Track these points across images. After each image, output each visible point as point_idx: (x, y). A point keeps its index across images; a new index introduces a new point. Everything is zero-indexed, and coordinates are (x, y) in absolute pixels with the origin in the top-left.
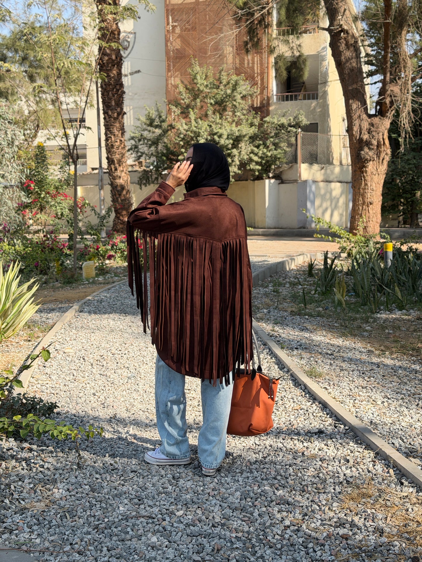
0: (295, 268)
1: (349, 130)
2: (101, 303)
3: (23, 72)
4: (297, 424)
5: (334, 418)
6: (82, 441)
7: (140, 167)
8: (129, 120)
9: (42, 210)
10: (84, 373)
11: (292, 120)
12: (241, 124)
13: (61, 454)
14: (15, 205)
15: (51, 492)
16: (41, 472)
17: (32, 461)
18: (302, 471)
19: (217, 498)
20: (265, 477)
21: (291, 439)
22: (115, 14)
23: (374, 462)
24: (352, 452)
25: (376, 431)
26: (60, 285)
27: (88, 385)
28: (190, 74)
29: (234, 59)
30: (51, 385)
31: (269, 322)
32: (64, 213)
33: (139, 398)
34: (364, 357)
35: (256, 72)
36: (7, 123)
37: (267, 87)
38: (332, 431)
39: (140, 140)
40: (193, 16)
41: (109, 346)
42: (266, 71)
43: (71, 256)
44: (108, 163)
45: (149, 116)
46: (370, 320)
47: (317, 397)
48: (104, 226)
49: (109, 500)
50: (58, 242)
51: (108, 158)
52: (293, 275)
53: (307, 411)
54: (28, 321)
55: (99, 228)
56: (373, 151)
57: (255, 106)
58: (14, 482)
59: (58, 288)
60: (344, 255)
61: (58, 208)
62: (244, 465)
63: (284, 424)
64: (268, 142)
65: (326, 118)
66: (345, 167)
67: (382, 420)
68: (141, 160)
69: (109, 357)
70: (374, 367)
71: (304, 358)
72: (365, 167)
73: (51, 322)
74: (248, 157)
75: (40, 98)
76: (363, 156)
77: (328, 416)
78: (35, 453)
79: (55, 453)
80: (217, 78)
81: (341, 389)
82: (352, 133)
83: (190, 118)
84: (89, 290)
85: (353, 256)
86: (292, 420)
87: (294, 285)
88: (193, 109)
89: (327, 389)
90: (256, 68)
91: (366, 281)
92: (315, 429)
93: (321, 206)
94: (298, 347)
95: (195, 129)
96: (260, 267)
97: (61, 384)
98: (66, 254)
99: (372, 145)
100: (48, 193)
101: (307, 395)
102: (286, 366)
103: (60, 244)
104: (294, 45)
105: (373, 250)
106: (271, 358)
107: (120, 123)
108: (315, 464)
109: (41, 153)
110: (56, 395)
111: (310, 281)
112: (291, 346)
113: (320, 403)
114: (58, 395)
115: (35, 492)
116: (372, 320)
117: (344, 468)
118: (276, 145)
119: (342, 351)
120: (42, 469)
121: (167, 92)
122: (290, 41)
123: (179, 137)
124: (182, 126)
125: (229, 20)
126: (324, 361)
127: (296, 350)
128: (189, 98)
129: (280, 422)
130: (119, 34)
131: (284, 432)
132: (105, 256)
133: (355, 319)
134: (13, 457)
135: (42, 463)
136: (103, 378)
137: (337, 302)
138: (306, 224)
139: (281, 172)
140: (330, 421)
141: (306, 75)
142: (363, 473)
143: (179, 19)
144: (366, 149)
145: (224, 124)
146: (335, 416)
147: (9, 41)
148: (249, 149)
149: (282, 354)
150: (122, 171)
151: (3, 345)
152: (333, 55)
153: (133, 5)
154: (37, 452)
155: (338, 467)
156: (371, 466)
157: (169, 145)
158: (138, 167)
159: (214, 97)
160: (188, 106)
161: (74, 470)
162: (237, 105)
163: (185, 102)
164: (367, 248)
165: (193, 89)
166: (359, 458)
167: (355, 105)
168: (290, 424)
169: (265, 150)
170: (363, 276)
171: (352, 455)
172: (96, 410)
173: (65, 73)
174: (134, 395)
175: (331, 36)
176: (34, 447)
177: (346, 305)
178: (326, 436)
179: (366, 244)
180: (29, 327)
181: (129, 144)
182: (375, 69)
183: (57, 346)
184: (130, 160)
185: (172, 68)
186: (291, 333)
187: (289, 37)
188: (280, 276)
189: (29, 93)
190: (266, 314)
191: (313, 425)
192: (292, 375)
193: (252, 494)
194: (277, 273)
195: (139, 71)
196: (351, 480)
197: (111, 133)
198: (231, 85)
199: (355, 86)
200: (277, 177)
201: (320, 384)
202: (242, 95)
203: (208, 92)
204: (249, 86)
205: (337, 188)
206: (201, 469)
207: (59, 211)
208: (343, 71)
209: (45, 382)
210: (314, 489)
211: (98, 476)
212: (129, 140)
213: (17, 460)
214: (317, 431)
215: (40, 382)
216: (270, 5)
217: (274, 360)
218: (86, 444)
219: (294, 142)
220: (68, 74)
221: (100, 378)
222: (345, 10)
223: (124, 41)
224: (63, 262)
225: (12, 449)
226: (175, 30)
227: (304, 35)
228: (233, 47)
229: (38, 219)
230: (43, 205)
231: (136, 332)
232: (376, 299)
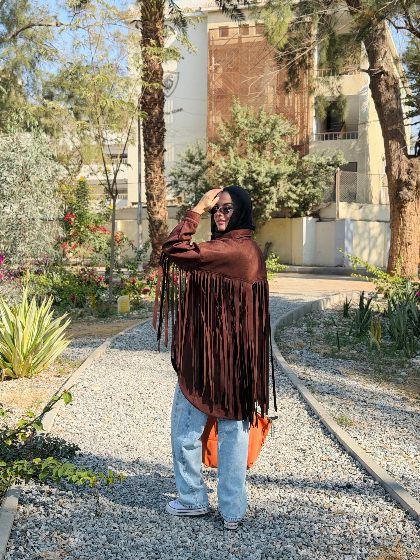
0: (331, 308)
1: (388, 169)
2: (133, 339)
3: (69, 109)
4: (324, 476)
5: (363, 471)
6: (103, 486)
7: (179, 203)
8: (170, 157)
9: (81, 243)
10: (110, 412)
11: (331, 159)
12: (280, 162)
13: (80, 500)
14: (52, 240)
15: (67, 541)
16: (58, 518)
17: (51, 506)
18: (328, 528)
19: (237, 555)
20: (288, 534)
21: (318, 492)
22: (158, 55)
23: (404, 522)
24: (381, 510)
25: (407, 488)
26: (94, 318)
27: (113, 425)
28: (231, 113)
29: (275, 99)
30: (76, 425)
31: (301, 364)
32: (102, 247)
33: (163, 441)
34: (398, 405)
35: (296, 111)
36: (49, 160)
37: (307, 127)
38: (361, 485)
39: (179, 176)
40: (235, 57)
41: (137, 385)
42: (306, 110)
43: (106, 289)
44: (147, 198)
45: (189, 153)
46: (405, 365)
47: (347, 448)
48: (141, 260)
49: (125, 553)
50: (95, 276)
51: (147, 194)
52: (328, 315)
53: (336, 462)
54: (60, 355)
55: (136, 262)
56: (412, 192)
57: (295, 144)
58: (30, 528)
59: (93, 321)
60: (381, 296)
61: (96, 241)
62: (267, 519)
63: (311, 475)
64: (307, 181)
65: (366, 157)
66: (384, 206)
67: (414, 475)
68: (180, 196)
69: (136, 397)
70: (408, 417)
71: (335, 404)
72: (404, 207)
73: (82, 357)
74: (286, 194)
75: (84, 134)
76: (401, 197)
77: (358, 469)
78: (54, 498)
79: (74, 498)
80: (257, 117)
81: (372, 439)
82: (391, 173)
83: (229, 155)
84: (123, 325)
85: (390, 297)
86: (320, 471)
87: (328, 325)
88: (232, 147)
89: (357, 439)
90: (296, 108)
91: (402, 324)
92: (343, 482)
93: (359, 244)
94: (330, 392)
95: (234, 166)
96: (295, 306)
97: (87, 423)
98: (103, 287)
99: (411, 185)
100: (88, 227)
101: (337, 445)
102: (316, 413)
103: (96, 277)
104: (334, 85)
105: (411, 292)
106: (301, 403)
107: (160, 160)
108: (342, 522)
109: (82, 188)
110: (80, 435)
111: (346, 322)
112: (322, 391)
113: (349, 454)
114: (82, 436)
115: (51, 540)
116: (407, 365)
117: (371, 527)
118: (315, 184)
119: (375, 397)
120: (59, 515)
121: (208, 130)
122: (331, 82)
123: (218, 174)
124: (221, 163)
125: (270, 61)
126: (356, 408)
127: (327, 395)
128: (229, 136)
129: (307, 473)
130: (162, 75)
131: (311, 485)
132: (141, 290)
133: (390, 364)
134: (31, 501)
135: (60, 509)
136: (129, 419)
137: (371, 345)
138: (343, 262)
139: (319, 210)
140: (359, 474)
141: (346, 115)
142: (392, 534)
143: (222, 60)
144: (405, 190)
145: (262, 162)
146: (365, 469)
147: (56, 79)
148: (288, 187)
149: (312, 399)
150: (161, 207)
151: (33, 380)
152: (373, 96)
153: (176, 47)
154: (56, 497)
155: (365, 526)
156: (401, 526)
157: (208, 182)
158: (177, 202)
159: (254, 135)
160: (228, 144)
161: (92, 518)
162: (276, 143)
163: (225, 141)
164: (405, 289)
165: (233, 128)
166: (388, 517)
167: (394, 145)
168: (318, 476)
169: (303, 189)
170: (399, 319)
171: (381, 513)
172: (119, 452)
173: (109, 111)
174: (158, 438)
175: (371, 78)
176: (54, 491)
177: (381, 348)
178: (354, 491)
179: (404, 286)
180: (60, 362)
181: (168, 180)
182: (416, 111)
183: (85, 383)
184: (169, 195)
185: (213, 107)
186: (323, 376)
187: (329, 78)
188: (315, 315)
189: (73, 130)
190: (298, 356)
191: (341, 478)
192: (321, 423)
193: (273, 553)
194: (311, 312)
195: (181, 110)
196: (379, 541)
197: (151, 169)
198: (270, 124)
199: (394, 127)
200: (315, 215)
201: (351, 433)
202: (281, 134)
203: (249, 131)
204: (289, 125)
205: (375, 228)
206: (223, 522)
207: (98, 244)
208: (383, 112)
209: (70, 421)
210: (339, 550)
211: (115, 525)
212: (170, 175)
213: (35, 504)
214: (345, 485)
215: (65, 421)
216: (312, 47)
217: (303, 405)
218: (106, 490)
219: (333, 181)
220: (112, 112)
221: (126, 418)
222: (386, 52)
223: (167, 80)
224: (99, 296)
225: (31, 492)
226: (217, 70)
227: (344, 76)
228: (274, 87)
229: (77, 252)
230: (82, 238)
231: (166, 370)
232: (412, 344)
